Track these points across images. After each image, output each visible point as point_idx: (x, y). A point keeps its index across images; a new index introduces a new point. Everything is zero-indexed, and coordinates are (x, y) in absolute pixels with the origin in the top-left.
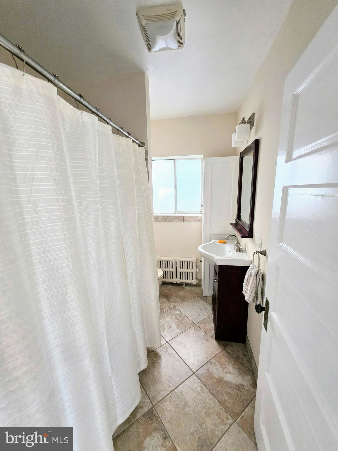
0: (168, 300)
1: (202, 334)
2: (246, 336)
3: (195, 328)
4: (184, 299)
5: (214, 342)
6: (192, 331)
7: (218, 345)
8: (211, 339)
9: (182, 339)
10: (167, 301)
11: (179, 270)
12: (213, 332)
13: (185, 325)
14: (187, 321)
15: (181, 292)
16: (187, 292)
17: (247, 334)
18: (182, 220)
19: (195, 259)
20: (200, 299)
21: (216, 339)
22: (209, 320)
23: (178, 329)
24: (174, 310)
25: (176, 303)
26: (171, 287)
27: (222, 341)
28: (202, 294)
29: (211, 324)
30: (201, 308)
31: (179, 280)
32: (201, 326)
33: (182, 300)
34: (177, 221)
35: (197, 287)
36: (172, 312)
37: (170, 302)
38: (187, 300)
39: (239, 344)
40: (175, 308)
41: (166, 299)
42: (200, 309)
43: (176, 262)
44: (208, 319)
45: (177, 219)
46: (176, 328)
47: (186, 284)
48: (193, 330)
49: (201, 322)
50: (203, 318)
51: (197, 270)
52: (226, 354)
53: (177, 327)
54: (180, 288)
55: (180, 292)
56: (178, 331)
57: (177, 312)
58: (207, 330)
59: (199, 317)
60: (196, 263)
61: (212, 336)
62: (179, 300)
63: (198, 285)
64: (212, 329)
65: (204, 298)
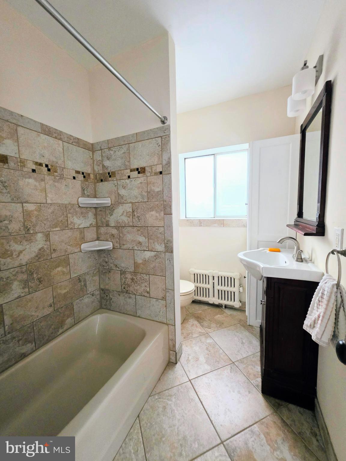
0: (200, 323)
1: (241, 378)
2: (316, 400)
3: (231, 368)
4: (221, 325)
5: (260, 396)
6: (227, 371)
7: (266, 403)
8: (254, 389)
9: (212, 381)
10: (198, 325)
11: (217, 287)
12: (259, 380)
13: (218, 360)
14: (222, 356)
15: (219, 316)
16: (226, 317)
17: (316, 396)
18: (222, 224)
19: (238, 274)
20: (242, 328)
21: (262, 393)
22: (254, 359)
23: (207, 364)
24: (206, 338)
25: (210, 329)
26: (206, 307)
27: (272, 398)
28: (247, 321)
29: (256, 366)
30: (244, 341)
31: (218, 300)
32: (241, 366)
33: (218, 326)
34: (215, 226)
35: (240, 312)
36: (203, 339)
37: (202, 326)
38: (225, 327)
39: (302, 410)
40: (207, 335)
41: (198, 321)
42: (242, 341)
43: (214, 277)
44: (253, 357)
45: (215, 224)
46: (205, 363)
47: (226, 307)
48: (229, 371)
49: (241, 361)
50: (245, 356)
51: (241, 289)
52: (279, 422)
53: (206, 361)
54: (217, 310)
55: (217, 315)
56: (208, 368)
57: (209, 341)
58: (250, 374)
59: (239, 352)
60: (240, 279)
61: (257, 386)
62: (213, 325)
63: (242, 310)
64: (258, 375)
65: (249, 328)
